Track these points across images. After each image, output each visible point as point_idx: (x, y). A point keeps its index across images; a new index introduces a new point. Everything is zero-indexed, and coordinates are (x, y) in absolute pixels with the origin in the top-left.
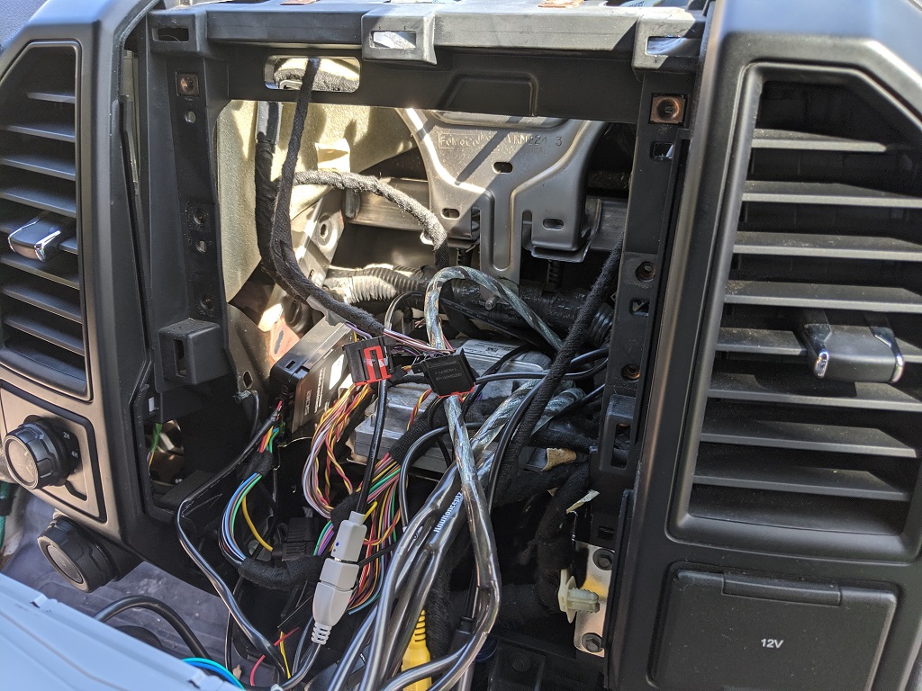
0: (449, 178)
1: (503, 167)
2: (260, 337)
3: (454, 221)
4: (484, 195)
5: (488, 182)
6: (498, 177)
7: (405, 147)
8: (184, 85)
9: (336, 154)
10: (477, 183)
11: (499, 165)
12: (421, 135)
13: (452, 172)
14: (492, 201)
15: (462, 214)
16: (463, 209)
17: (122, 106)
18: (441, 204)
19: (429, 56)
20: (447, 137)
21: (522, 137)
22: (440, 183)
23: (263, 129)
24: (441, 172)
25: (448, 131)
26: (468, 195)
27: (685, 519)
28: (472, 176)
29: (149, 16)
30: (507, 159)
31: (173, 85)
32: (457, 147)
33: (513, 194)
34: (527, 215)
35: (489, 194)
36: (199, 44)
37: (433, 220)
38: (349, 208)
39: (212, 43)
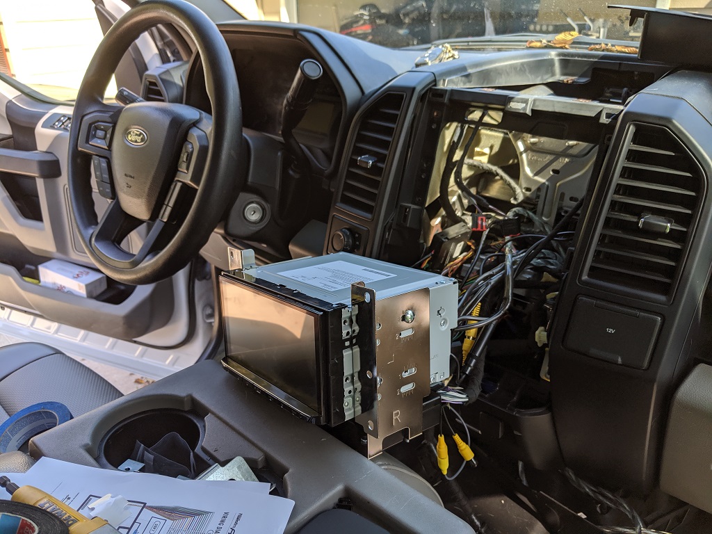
0: (530, 174)
1: (555, 171)
2: (429, 227)
3: (528, 193)
4: (544, 183)
5: (548, 178)
6: (552, 176)
7: (513, 162)
8: (435, 114)
9: (484, 154)
10: (543, 177)
11: (553, 171)
12: (521, 153)
13: (532, 171)
14: (548, 186)
15: (532, 191)
16: (534, 188)
17: (414, 117)
18: (524, 185)
19: (528, 112)
20: (533, 156)
21: (566, 160)
22: (526, 175)
23: (456, 139)
24: (527, 170)
25: (534, 154)
26: (537, 182)
27: (585, 277)
28: (542, 174)
29: (431, 88)
30: (558, 168)
31: (431, 114)
32: (537, 160)
33: (558, 184)
34: (562, 195)
35: (547, 183)
36: (446, 100)
37: (518, 190)
38: (480, 187)
39: (450, 100)
